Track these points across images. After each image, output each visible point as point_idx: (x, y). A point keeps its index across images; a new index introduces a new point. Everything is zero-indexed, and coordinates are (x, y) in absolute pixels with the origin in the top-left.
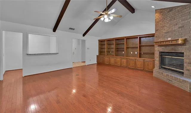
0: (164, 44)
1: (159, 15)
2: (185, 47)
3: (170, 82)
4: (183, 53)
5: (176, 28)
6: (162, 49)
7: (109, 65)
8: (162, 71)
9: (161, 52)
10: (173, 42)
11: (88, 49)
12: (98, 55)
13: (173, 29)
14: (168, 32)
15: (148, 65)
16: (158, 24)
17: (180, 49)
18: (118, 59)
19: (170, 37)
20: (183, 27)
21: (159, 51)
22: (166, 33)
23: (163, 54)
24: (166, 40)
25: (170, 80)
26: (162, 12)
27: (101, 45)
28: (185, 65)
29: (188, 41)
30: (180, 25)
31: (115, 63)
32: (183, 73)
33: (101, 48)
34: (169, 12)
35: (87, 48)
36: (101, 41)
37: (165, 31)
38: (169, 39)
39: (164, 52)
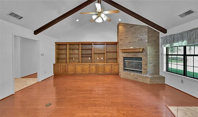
0: (130, 51)
1: (123, 28)
2: (142, 54)
3: (137, 80)
4: (142, 58)
5: (137, 40)
6: (125, 55)
7: (75, 74)
8: (126, 72)
9: (125, 57)
10: (136, 50)
11: (42, 55)
12: (55, 63)
13: (135, 41)
14: (131, 42)
15: (114, 69)
16: (122, 34)
17: (140, 55)
18: (86, 66)
19: (132, 46)
20: (141, 40)
21: (123, 56)
22: (129, 43)
23: (125, 59)
24: (129, 48)
25: (136, 78)
26: (125, 26)
27: (58, 49)
28: (143, 66)
29: (144, 50)
30: (139, 39)
31: (83, 70)
32: (141, 72)
33: (59, 54)
34: (131, 27)
35: (40, 55)
36: (59, 45)
37: (128, 41)
38: (132, 48)
39: (127, 57)
